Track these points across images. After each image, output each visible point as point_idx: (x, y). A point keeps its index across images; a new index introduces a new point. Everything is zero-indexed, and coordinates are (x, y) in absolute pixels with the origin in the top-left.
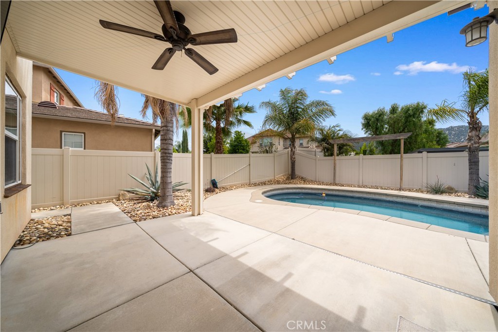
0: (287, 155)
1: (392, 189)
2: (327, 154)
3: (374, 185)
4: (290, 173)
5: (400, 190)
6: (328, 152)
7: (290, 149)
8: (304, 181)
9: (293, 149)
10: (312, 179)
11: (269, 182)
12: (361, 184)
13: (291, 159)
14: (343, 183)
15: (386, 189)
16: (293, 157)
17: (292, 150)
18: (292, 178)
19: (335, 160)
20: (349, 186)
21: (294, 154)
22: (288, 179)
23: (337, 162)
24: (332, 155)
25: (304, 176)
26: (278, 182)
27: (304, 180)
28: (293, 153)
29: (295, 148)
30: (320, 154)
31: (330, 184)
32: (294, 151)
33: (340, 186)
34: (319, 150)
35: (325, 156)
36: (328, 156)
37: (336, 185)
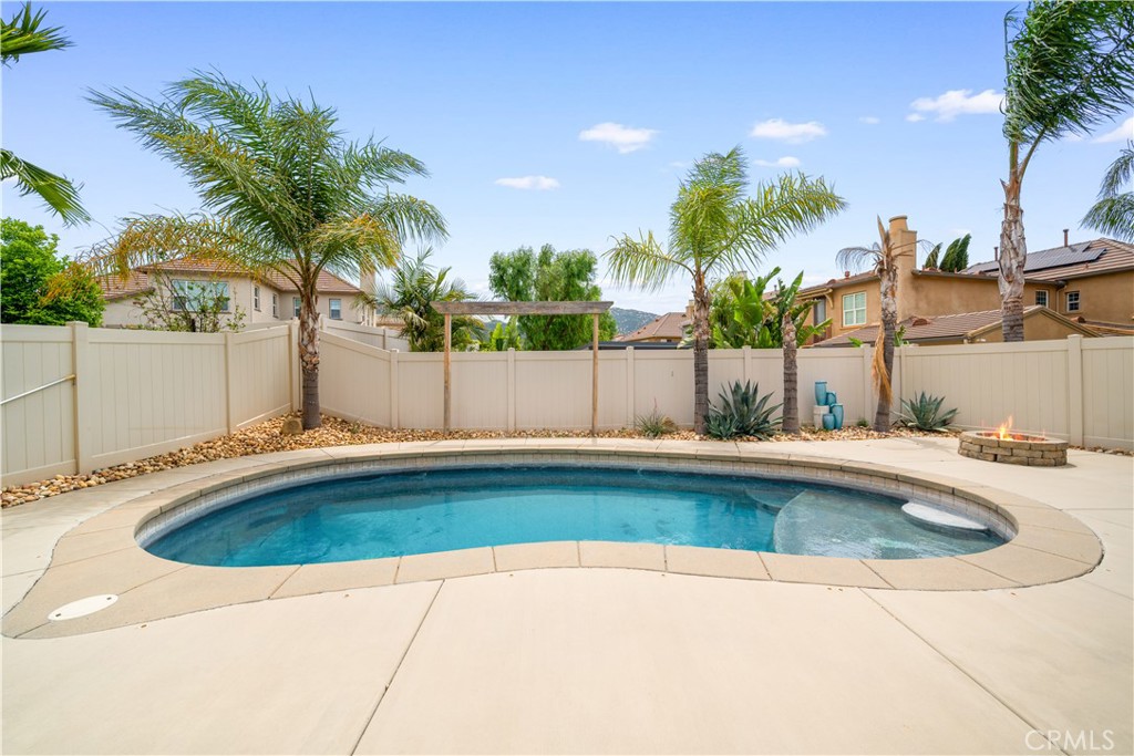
0: (284, 342)
1: (578, 435)
2: (419, 344)
3: (541, 427)
4: (298, 404)
5: (593, 433)
6: (425, 337)
7: (297, 322)
8: (353, 432)
9: (310, 322)
10: (380, 424)
11: (198, 450)
12: (511, 429)
13: (302, 357)
14: (468, 426)
15: (567, 436)
16: (310, 349)
17: (303, 324)
18: (306, 427)
19: (447, 362)
20: (486, 434)
21: (311, 339)
22: (290, 429)
23: (453, 368)
24: (434, 346)
25: (350, 414)
26: (249, 448)
27: (350, 427)
28: (308, 335)
29: (315, 319)
30: (400, 346)
31: (435, 436)
32: (313, 330)
33: (461, 437)
34: (395, 332)
35: (414, 349)
36: (423, 349)
37: (451, 434)
